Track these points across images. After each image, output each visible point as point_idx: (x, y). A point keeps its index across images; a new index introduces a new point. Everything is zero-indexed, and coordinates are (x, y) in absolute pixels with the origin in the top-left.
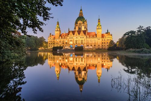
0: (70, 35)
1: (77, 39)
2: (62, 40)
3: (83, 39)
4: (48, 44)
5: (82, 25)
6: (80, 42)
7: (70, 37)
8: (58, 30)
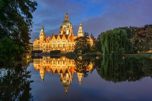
0: (53, 39)
1: (60, 43)
2: (46, 44)
3: (65, 43)
4: (34, 48)
5: (67, 29)
6: (62, 46)
7: (53, 41)
8: (43, 34)
